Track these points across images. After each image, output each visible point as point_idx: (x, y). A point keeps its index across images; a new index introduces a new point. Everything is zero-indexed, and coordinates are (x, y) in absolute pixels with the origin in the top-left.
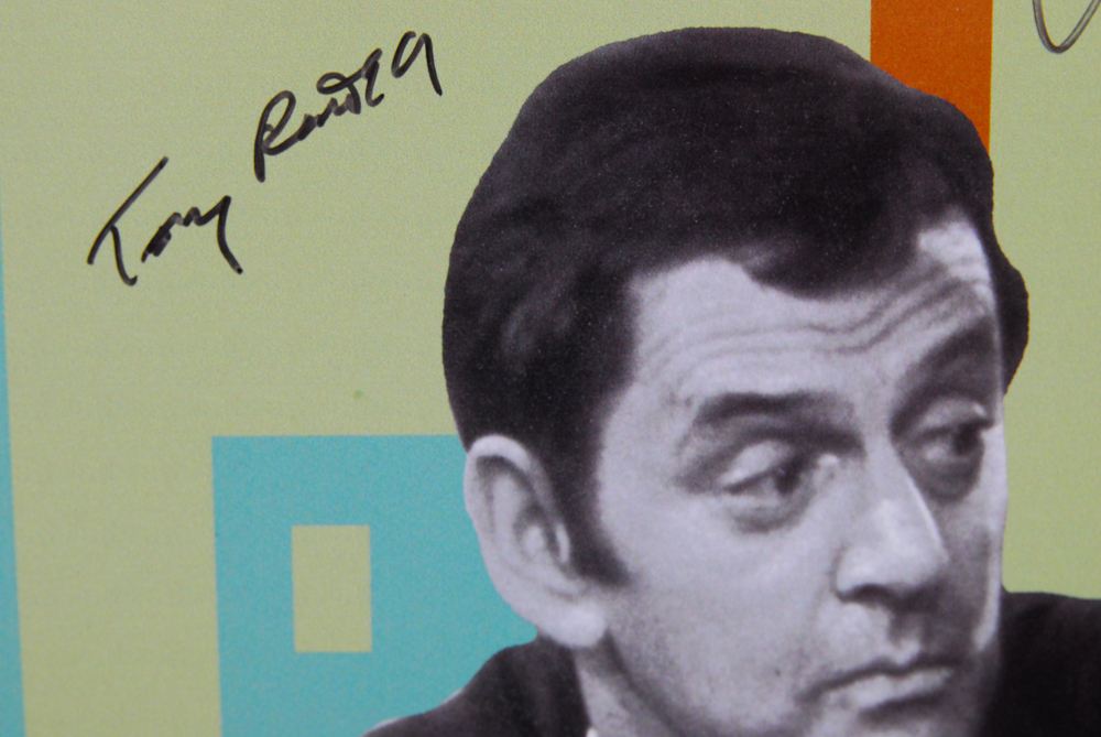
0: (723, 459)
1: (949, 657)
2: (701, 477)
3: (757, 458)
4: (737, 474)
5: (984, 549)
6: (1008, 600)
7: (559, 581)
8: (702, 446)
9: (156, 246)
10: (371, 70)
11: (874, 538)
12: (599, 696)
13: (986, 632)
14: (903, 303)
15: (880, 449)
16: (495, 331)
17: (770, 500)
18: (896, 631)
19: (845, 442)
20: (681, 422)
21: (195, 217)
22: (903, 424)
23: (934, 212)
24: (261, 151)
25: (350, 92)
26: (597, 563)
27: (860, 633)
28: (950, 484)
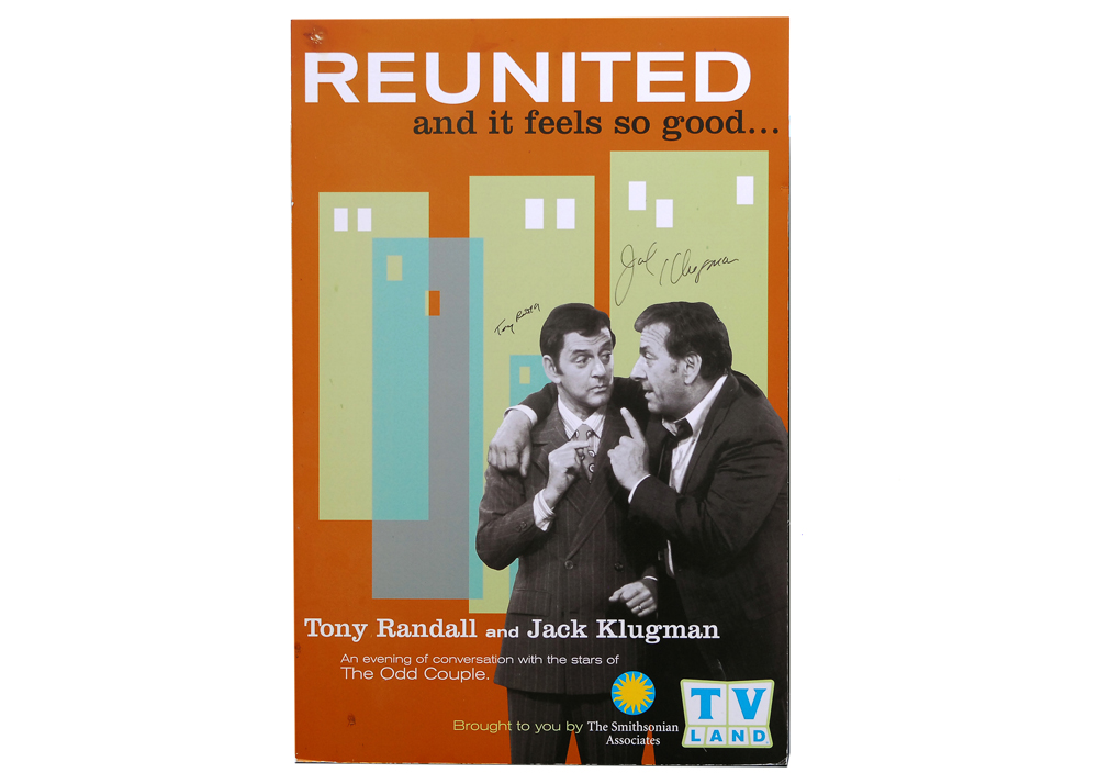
0: (576, 358)
1: (606, 385)
2: (573, 361)
3: (580, 358)
4: (578, 360)
5: (611, 371)
6: (614, 378)
7: (555, 374)
8: (573, 356)
9: (504, 330)
10: (531, 308)
11: (596, 369)
12: (560, 390)
13: (611, 382)
14: (599, 338)
15: (596, 357)
16: (547, 341)
17: (582, 364)
18: (599, 382)
19: (592, 356)
20: (570, 354)
22: (599, 354)
23: (603, 327)
24: (517, 317)
25: (528, 311)
26: (559, 372)
27: (594, 382)
28: (606, 362)
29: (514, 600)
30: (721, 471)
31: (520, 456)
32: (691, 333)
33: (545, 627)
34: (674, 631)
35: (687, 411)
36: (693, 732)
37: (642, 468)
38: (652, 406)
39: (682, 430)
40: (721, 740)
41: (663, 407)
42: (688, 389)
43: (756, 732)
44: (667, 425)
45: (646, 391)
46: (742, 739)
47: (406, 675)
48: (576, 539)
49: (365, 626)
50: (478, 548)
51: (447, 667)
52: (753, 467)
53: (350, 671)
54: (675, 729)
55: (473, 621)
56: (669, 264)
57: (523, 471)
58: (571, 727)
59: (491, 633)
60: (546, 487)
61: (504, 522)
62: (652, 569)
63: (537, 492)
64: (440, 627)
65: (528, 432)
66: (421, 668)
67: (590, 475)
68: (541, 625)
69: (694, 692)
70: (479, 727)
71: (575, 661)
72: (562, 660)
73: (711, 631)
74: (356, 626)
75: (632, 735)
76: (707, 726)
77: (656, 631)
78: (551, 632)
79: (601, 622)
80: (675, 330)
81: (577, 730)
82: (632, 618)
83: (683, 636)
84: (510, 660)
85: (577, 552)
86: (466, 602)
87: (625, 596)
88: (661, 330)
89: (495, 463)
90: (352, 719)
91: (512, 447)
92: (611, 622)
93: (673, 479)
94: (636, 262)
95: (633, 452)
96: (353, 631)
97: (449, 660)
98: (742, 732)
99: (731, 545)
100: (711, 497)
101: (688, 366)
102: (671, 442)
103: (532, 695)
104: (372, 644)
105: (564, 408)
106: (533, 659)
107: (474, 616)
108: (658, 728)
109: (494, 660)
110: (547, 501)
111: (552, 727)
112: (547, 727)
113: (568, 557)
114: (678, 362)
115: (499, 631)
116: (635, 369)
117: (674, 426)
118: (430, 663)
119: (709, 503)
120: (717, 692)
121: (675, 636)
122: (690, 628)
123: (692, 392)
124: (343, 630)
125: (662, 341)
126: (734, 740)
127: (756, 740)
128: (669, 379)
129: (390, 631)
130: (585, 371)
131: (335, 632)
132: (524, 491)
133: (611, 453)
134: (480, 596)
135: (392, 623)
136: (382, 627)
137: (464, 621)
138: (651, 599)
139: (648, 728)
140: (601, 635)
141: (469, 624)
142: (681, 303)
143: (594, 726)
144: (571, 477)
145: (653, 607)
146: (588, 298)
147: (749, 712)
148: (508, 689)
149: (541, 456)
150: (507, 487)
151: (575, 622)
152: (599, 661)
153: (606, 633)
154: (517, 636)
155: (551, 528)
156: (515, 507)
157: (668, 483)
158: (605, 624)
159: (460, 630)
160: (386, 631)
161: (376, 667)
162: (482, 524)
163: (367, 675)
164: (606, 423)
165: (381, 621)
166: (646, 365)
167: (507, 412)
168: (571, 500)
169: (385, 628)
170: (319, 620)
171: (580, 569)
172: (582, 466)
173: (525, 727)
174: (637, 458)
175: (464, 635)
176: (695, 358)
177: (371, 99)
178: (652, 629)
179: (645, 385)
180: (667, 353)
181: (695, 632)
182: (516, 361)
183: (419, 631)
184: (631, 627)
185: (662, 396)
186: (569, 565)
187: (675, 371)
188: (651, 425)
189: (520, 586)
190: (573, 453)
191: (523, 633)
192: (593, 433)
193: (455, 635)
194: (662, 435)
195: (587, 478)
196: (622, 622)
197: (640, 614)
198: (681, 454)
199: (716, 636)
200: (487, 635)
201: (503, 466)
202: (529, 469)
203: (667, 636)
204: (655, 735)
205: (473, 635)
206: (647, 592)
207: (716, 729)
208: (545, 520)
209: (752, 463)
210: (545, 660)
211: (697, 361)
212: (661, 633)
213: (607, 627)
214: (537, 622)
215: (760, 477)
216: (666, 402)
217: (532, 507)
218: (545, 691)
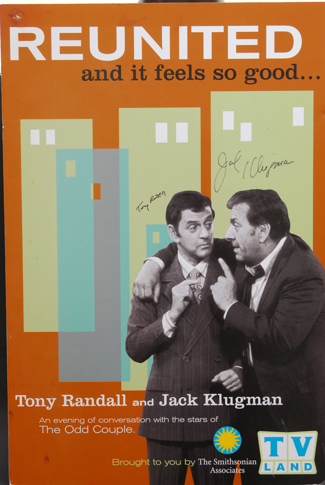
0: (189, 226)
1: (209, 244)
2: (187, 228)
3: (192, 226)
4: (190, 228)
5: (212, 234)
6: (214, 239)
7: (176, 237)
8: (188, 225)
9: (142, 209)
10: (160, 194)
11: (202, 233)
12: (179, 247)
13: (212, 242)
14: (204, 213)
15: (203, 225)
16: (170, 216)
17: (193, 230)
18: (204, 241)
19: (199, 225)
20: (186, 223)
21: (145, 206)
22: (204, 223)
23: (207, 206)
24: (151, 201)
25: (158, 196)
26: (179, 235)
27: (201, 242)
28: (209, 229)
29: (151, 382)
30: (283, 298)
31: (153, 290)
32: (264, 209)
33: (171, 399)
34: (254, 401)
35: (261, 260)
36: (266, 465)
37: (232, 297)
38: (239, 257)
39: (258, 272)
40: (283, 469)
41: (245, 257)
42: (262, 245)
43: (306, 465)
44: (248, 269)
45: (234, 247)
46: (297, 469)
47: (81, 430)
48: (190, 342)
49: (54, 399)
50: (127, 349)
51: (108, 425)
52: (304, 296)
53: (45, 428)
54: (254, 462)
55: (124, 396)
56: (249, 164)
57: (156, 300)
58: (188, 463)
59: (136, 403)
60: (170, 309)
61: (144, 332)
62: (239, 361)
63: (165, 312)
64: (103, 400)
65: (158, 274)
66: (91, 426)
67: (199, 302)
68: (168, 398)
69: (267, 439)
70: (129, 463)
71: (190, 420)
72: (182, 420)
73: (277, 401)
74: (49, 400)
75: (227, 467)
76: (275, 461)
77: (242, 401)
78: (175, 402)
79: (207, 395)
80: (253, 208)
81: (191, 464)
82: (226, 393)
83: (259, 404)
84: (148, 420)
85: (191, 350)
86: (119, 384)
87: (222, 379)
88: (245, 207)
89: (137, 294)
90: (47, 458)
91: (148, 284)
92: (213, 395)
93: (252, 304)
94: (228, 164)
95: (226, 287)
96: (47, 403)
97: (109, 420)
98: (297, 464)
99: (289, 345)
100: (277, 315)
101: (262, 231)
102: (251, 280)
103: (163, 443)
104: (60, 411)
105: (182, 259)
106: (163, 419)
107: (124, 392)
108: (243, 462)
109: (138, 420)
110: (171, 319)
111: (175, 462)
112: (172, 463)
113: (185, 354)
114: (255, 228)
115: (141, 402)
116: (227, 233)
117: (253, 269)
118: (97, 423)
119: (275, 318)
120: (281, 439)
121: (254, 404)
122: (264, 399)
123: (264, 248)
124: (40, 402)
125: (245, 215)
126: (292, 469)
127: (306, 469)
128: (250, 239)
129: (71, 402)
130: (195, 235)
131: (36, 404)
132: (156, 312)
133: (212, 287)
134: (128, 379)
135: (72, 397)
136: (65, 400)
137: (118, 396)
138: (239, 380)
139: (237, 463)
140: (207, 404)
141: (121, 398)
142: (257, 191)
143: (203, 461)
144: (186, 303)
145: (240, 386)
146: (197, 187)
147: (301, 451)
148: (148, 439)
149: (167, 290)
150: (146, 309)
151: (190, 395)
152: (205, 420)
153: (210, 402)
154: (152, 404)
155: (174, 336)
156: (151, 322)
157: (249, 306)
158: (209, 397)
159: (116, 401)
160: (68, 403)
161: (62, 426)
162: (129, 333)
163: (56, 431)
164: (209, 268)
165: (65, 396)
166: (234, 230)
167: (145, 262)
168: (187, 318)
169: (68, 400)
170: (25, 396)
171: (193, 361)
172: (194, 296)
173: (159, 463)
174: (229, 290)
175: (119, 405)
176: (266, 225)
177: (53, 58)
178: (239, 400)
179: (234, 243)
180: (248, 223)
181: (267, 401)
182: (150, 229)
183: (89, 402)
184: (226, 398)
185: (245, 250)
186: (185, 359)
187: (253, 234)
188: (238, 269)
189: (154, 373)
190: (188, 287)
191: (156, 402)
192: (200, 275)
193: (113, 405)
194: (245, 275)
195: (197, 303)
196: (220, 395)
197: (232, 390)
198: (257, 287)
199: (280, 404)
200: (134, 404)
201: (142, 296)
202: (159, 298)
203: (249, 404)
204: (242, 467)
205: (124, 404)
206: (236, 376)
207: (281, 462)
208: (170, 330)
209: (303, 293)
210: (171, 420)
211: (268, 227)
212: (245, 402)
213: (211, 399)
214: (165, 396)
215: (308, 302)
216: (248, 254)
217: (161, 323)
218: (171, 440)
